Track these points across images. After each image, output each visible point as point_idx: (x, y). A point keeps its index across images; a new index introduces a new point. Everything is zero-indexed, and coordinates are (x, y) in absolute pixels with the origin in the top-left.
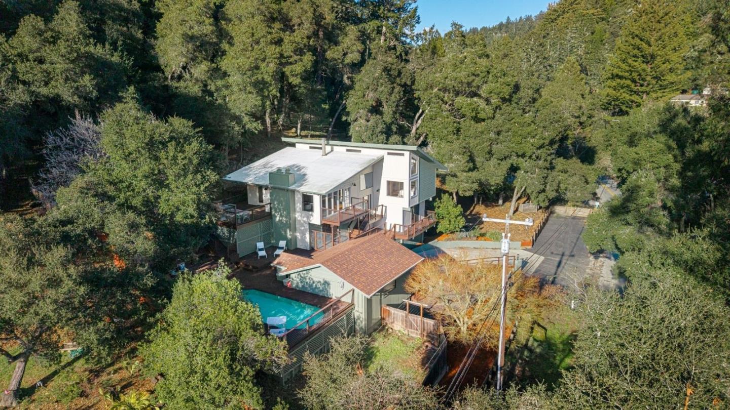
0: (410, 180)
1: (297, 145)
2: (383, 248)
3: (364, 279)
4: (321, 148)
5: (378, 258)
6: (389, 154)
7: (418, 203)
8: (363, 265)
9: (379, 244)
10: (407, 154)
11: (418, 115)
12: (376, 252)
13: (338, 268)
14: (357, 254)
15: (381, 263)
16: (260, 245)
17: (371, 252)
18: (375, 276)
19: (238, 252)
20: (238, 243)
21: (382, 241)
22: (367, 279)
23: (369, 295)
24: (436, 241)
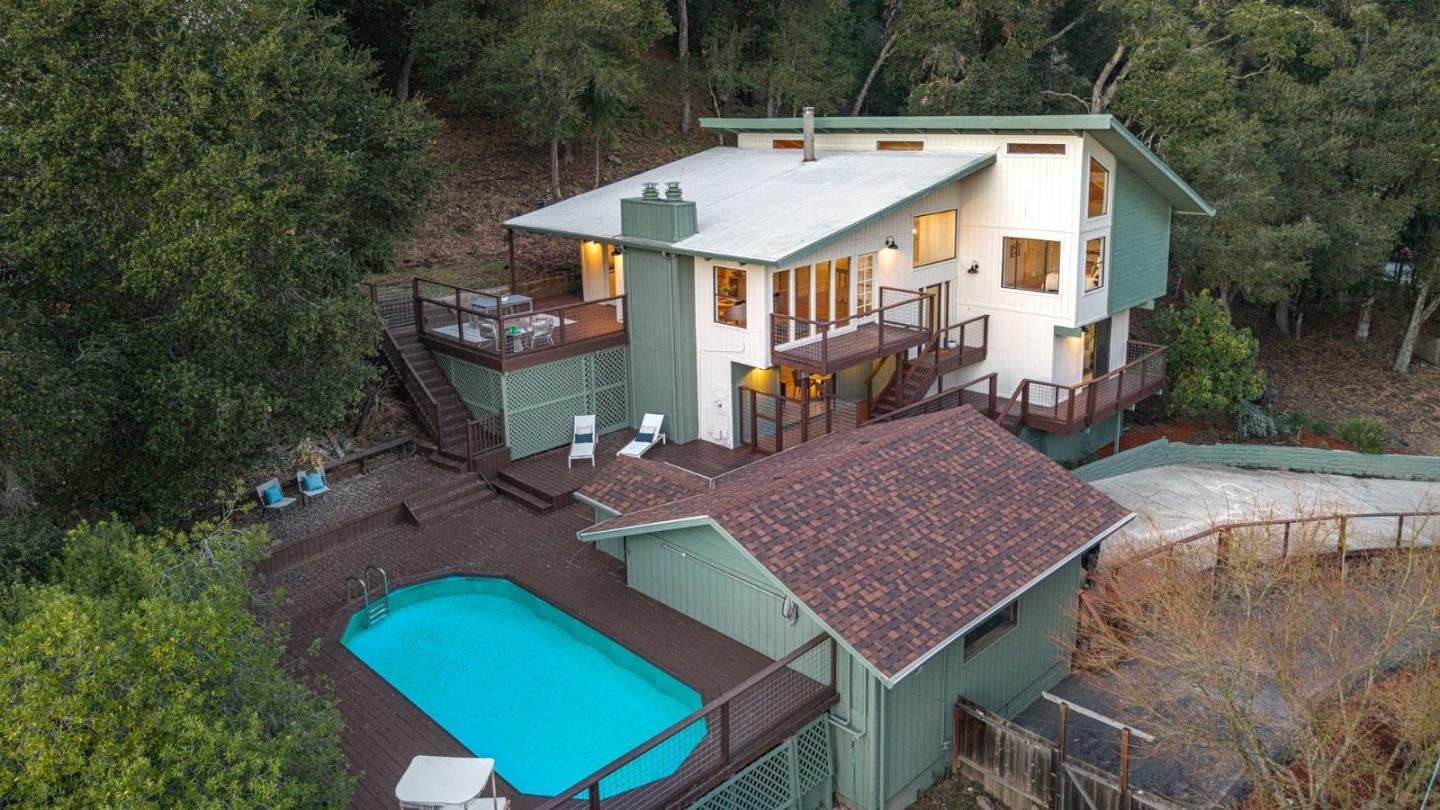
0: (1082, 233)
1: (741, 137)
2: (971, 463)
3: (881, 591)
4: (799, 145)
5: (948, 504)
6: (1013, 149)
7: (1104, 315)
8: (881, 530)
9: (957, 451)
10: (1075, 146)
11: (1108, 67)
12: (944, 481)
13: (776, 540)
14: (867, 485)
15: (957, 524)
16: (585, 423)
17: (925, 479)
18: (928, 583)
19: (508, 445)
20: (506, 414)
21: (970, 437)
22: (891, 596)
23: (893, 671)
24: (1164, 441)
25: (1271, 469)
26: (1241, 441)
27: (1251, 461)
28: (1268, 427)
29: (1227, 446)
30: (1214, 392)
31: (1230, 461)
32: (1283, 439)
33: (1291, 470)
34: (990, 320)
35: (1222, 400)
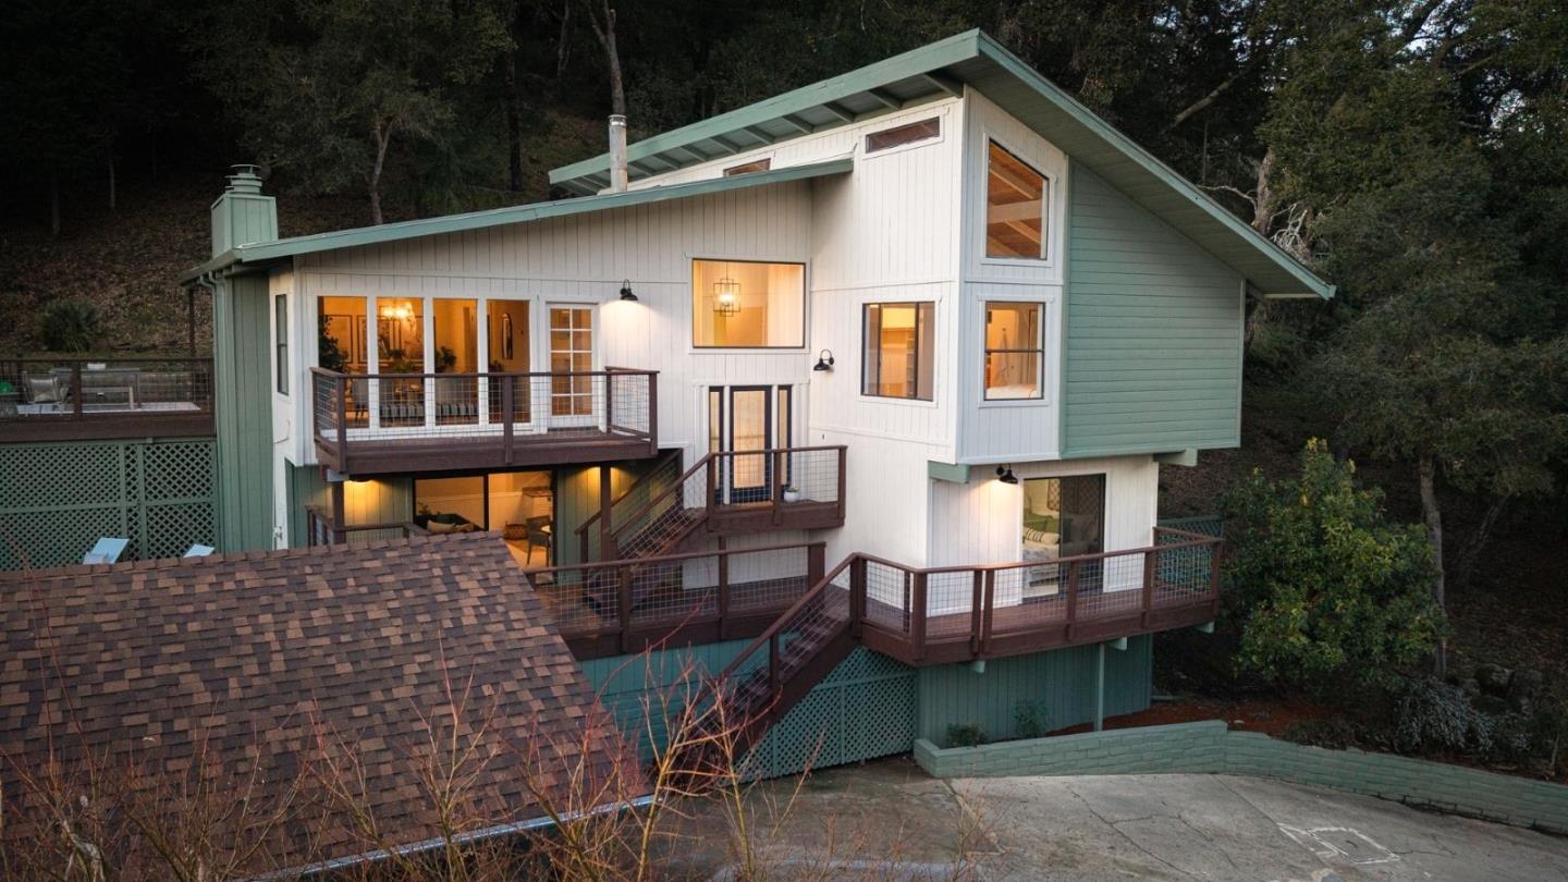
6: (877, 142)
7: (1050, 455)
10: (953, 116)
24: (1219, 725)
25: (1485, 819)
26: (1406, 750)
27: (1435, 797)
28: (1471, 730)
29: (1373, 757)
30: (1312, 633)
31: (1383, 789)
32: (1502, 758)
33: (1535, 828)
34: (849, 453)
35: (1334, 654)
